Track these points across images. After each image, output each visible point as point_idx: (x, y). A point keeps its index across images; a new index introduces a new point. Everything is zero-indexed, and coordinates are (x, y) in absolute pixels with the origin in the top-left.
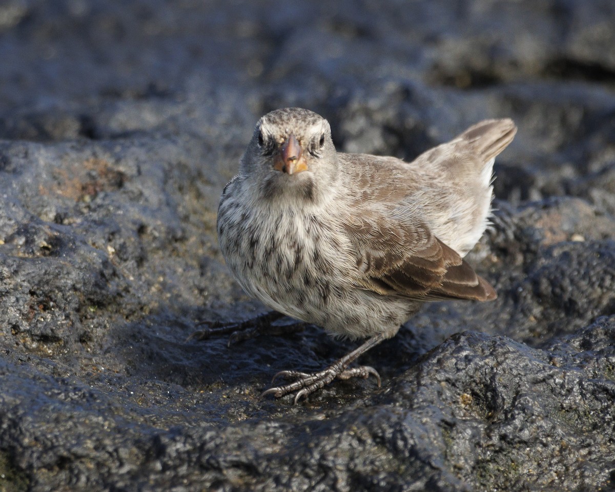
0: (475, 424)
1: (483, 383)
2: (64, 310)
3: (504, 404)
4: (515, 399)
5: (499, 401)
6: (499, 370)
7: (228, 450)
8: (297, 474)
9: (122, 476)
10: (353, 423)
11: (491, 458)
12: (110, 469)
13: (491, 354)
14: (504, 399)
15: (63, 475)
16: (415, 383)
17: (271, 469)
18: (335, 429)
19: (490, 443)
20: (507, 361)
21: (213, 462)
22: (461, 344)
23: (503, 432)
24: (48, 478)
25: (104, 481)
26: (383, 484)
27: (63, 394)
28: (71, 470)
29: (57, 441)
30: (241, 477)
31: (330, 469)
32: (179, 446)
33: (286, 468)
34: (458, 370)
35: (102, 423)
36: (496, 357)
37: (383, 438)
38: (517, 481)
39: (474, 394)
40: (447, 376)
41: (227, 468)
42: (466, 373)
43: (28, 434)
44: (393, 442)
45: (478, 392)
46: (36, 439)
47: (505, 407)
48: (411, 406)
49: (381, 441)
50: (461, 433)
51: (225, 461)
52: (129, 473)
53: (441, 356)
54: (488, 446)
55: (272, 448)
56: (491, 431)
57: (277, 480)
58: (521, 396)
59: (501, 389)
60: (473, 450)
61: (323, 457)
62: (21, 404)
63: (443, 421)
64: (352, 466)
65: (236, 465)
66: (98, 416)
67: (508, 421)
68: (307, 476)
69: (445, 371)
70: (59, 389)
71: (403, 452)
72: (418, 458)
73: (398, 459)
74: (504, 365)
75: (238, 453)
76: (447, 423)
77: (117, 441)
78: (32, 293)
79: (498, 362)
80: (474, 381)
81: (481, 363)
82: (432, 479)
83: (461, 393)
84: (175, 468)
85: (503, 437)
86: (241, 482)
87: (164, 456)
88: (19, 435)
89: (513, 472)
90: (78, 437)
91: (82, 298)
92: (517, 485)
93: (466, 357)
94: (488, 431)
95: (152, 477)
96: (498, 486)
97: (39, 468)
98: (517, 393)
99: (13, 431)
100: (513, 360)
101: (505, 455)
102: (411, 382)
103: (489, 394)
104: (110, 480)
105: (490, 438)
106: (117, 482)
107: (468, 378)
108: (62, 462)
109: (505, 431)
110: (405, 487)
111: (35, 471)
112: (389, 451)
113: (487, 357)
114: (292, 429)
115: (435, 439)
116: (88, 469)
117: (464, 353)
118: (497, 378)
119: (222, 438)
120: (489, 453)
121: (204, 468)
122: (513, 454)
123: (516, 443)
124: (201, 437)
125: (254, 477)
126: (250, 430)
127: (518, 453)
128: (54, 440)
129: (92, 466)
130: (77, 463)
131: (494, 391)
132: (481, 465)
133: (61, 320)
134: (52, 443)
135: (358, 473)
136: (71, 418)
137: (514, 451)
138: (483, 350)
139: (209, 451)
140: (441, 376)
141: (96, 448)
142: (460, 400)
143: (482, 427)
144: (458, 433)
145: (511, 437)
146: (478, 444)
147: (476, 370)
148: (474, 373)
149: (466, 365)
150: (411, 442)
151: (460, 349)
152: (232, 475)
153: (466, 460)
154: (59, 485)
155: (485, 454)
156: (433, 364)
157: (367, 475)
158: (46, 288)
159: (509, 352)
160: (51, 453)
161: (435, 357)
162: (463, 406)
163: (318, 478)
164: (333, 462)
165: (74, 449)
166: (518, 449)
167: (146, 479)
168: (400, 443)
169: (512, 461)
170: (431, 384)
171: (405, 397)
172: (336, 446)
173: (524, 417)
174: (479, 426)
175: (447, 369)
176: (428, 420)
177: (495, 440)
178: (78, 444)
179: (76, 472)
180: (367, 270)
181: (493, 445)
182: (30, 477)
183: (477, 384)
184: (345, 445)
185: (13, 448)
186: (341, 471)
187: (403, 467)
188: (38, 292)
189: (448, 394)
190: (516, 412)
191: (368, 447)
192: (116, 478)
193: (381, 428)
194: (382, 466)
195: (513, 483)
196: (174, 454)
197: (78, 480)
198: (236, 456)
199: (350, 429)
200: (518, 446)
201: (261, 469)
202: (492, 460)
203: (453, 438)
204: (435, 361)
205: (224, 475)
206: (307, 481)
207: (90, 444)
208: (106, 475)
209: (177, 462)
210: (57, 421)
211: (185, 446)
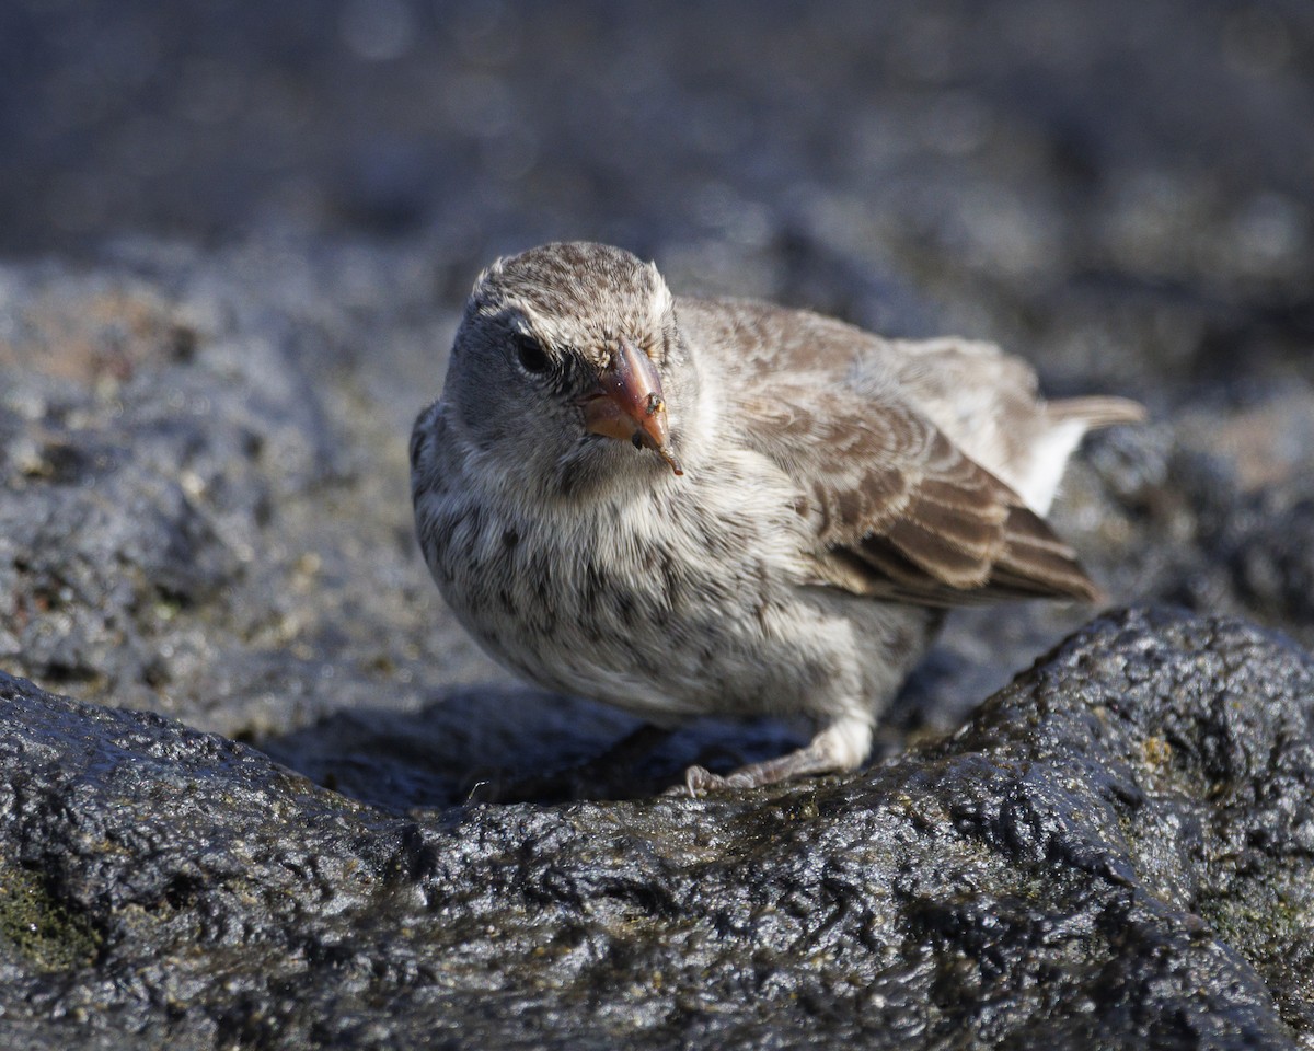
0: (1185, 809)
1: (1195, 716)
2: (100, 608)
3: (1249, 763)
4: (1275, 754)
5: (1239, 756)
6: (1232, 685)
7: (593, 855)
8: (771, 906)
9: (331, 919)
10: (899, 786)
11: (1229, 887)
12: (299, 905)
13: (1209, 648)
14: (1248, 754)
15: (185, 921)
16: (1033, 706)
17: (705, 895)
18: (854, 802)
19: (1227, 850)
20: (1249, 663)
21: (557, 881)
22: (1129, 626)
23: (1256, 826)
24: (149, 927)
25: (288, 931)
26: (989, 922)
27: (158, 746)
28: (204, 909)
29: (164, 839)
30: (628, 918)
31: (852, 891)
32: (469, 847)
33: (742, 892)
34: (1133, 683)
35: (265, 804)
36: (1222, 653)
37: (977, 819)
38: (1298, 943)
39: (1173, 740)
40: (1108, 693)
41: (595, 896)
42: (1153, 688)
43: (89, 824)
44: (1005, 828)
45: (1183, 736)
46: (112, 836)
47: (1253, 772)
48: (1034, 754)
49: (972, 826)
50: (1154, 823)
51: (587, 880)
52: (347, 913)
53: (1087, 651)
54: (1222, 859)
55: (697, 855)
56: (1225, 823)
57: (722, 922)
58: (1290, 745)
59: (1238, 729)
60: (1186, 867)
61: (834, 864)
62: (61, 759)
63: (1114, 789)
64: (906, 883)
65: (616, 890)
66: (255, 790)
67: (1262, 803)
68: (797, 912)
69: (1104, 684)
70: (147, 734)
71: (1032, 850)
72: (1070, 860)
73: (1020, 869)
74: (1242, 674)
75: (618, 861)
76: (1121, 796)
77: (308, 843)
78: (21, 566)
79: (1226, 665)
80: (1173, 710)
81: (1187, 668)
82: (1112, 905)
83: (1144, 736)
84: (463, 899)
85: (1256, 839)
86: (630, 930)
87: (433, 874)
88: (68, 828)
89: (1284, 923)
90: (213, 833)
91: (142, 583)
92: (1300, 953)
93: (1149, 654)
94: (1219, 824)
95: (409, 921)
96: (1252, 954)
97: (124, 904)
98: (1280, 739)
99: (52, 819)
100: (1264, 661)
101: (1263, 884)
102: (1021, 706)
103: (1210, 742)
104: (304, 930)
105: (1225, 839)
106: (322, 932)
107: (1157, 701)
108: (181, 890)
109: (1261, 823)
110: (1047, 926)
111: (114, 909)
112: (994, 849)
113: (1198, 654)
114: (738, 816)
115: (1102, 827)
116: (247, 907)
117: (1144, 644)
118: (1229, 703)
119: (573, 829)
120: (1223, 876)
121: (536, 899)
122: (1281, 881)
123: (1286, 854)
124: (522, 825)
125: (663, 918)
126: (635, 815)
127: (1292, 880)
128: (156, 839)
129: (253, 897)
130: (218, 892)
131: (1222, 732)
132: (1205, 904)
133: (95, 630)
134: (152, 844)
135: (925, 900)
136: (190, 789)
137: (1285, 875)
138: (1187, 640)
139: (545, 858)
140: (1092, 694)
141: (261, 859)
142: (1144, 752)
143: (1204, 816)
144: (1148, 823)
145: (1274, 839)
146: (1197, 853)
147: (1176, 683)
148: (1171, 690)
149: (1151, 672)
150: (1051, 825)
151: (1132, 637)
152: (605, 913)
153: (1174, 888)
154: (176, 944)
155: (1215, 877)
156: (1071, 669)
157: (948, 903)
158: (53, 556)
159: (1248, 644)
160: (152, 868)
161: (1072, 652)
162: (1150, 767)
163: (823, 917)
164: (860, 875)
165: (209, 857)
166: (1294, 871)
167: (392, 926)
168: (1023, 830)
169: (1281, 899)
170: (1074, 709)
171: (1015, 735)
172: (864, 839)
173: (1303, 795)
174: (1196, 812)
175: (1108, 679)
176: (1080, 783)
177: (1237, 842)
178: (214, 848)
179: (216, 912)
180: (822, 529)
181: (1232, 857)
182: (102, 926)
183: (1179, 717)
184: (883, 836)
185: (54, 860)
186: (881, 897)
187: (1036, 884)
188: (36, 565)
189: (1114, 735)
190: (1283, 781)
191: (941, 841)
192: (317, 925)
193: (971, 795)
194: (983, 884)
195: (1288, 946)
196: (457, 869)
197: (223, 931)
198: (615, 867)
199: (893, 800)
200: (1289, 861)
201: (678, 898)
202: (1233, 894)
203: (1137, 835)
204: (1073, 661)
205: (588, 915)
206: (795, 923)
207: (244, 849)
208: (292, 918)
209: (467, 886)
210: (158, 797)
211: (482, 848)
